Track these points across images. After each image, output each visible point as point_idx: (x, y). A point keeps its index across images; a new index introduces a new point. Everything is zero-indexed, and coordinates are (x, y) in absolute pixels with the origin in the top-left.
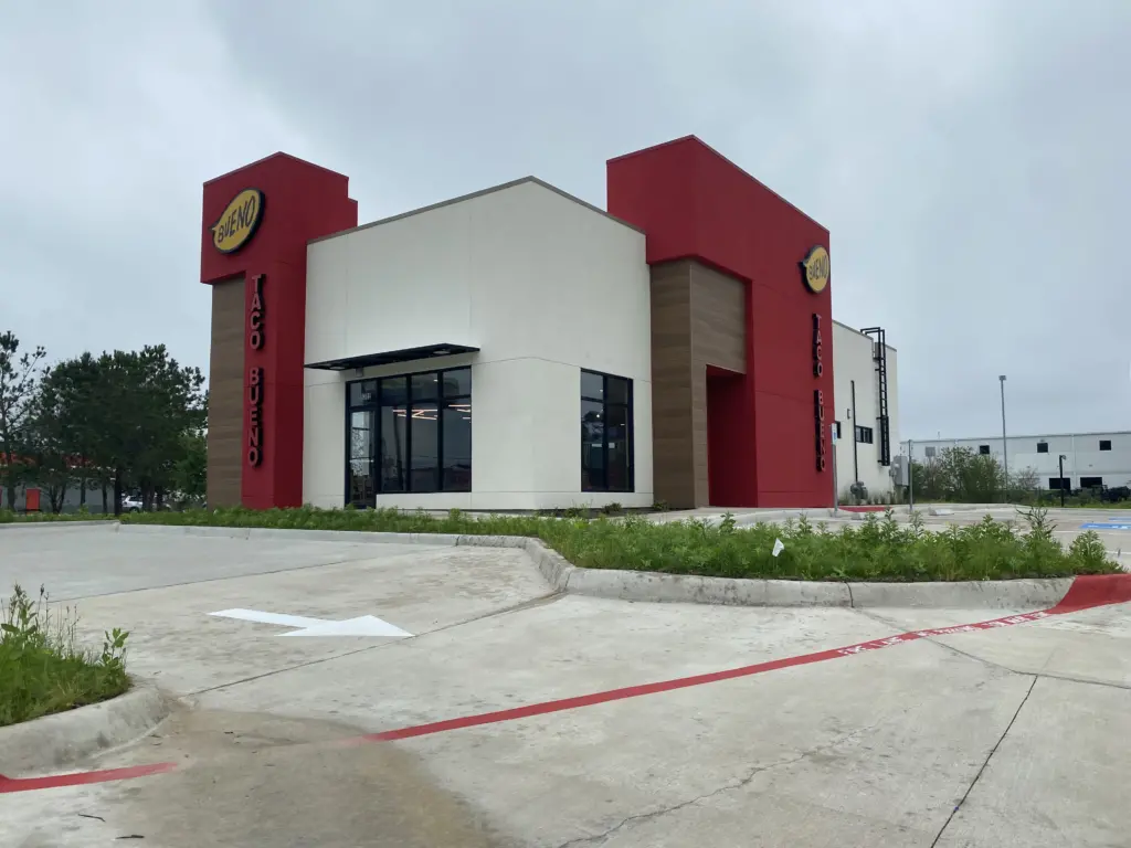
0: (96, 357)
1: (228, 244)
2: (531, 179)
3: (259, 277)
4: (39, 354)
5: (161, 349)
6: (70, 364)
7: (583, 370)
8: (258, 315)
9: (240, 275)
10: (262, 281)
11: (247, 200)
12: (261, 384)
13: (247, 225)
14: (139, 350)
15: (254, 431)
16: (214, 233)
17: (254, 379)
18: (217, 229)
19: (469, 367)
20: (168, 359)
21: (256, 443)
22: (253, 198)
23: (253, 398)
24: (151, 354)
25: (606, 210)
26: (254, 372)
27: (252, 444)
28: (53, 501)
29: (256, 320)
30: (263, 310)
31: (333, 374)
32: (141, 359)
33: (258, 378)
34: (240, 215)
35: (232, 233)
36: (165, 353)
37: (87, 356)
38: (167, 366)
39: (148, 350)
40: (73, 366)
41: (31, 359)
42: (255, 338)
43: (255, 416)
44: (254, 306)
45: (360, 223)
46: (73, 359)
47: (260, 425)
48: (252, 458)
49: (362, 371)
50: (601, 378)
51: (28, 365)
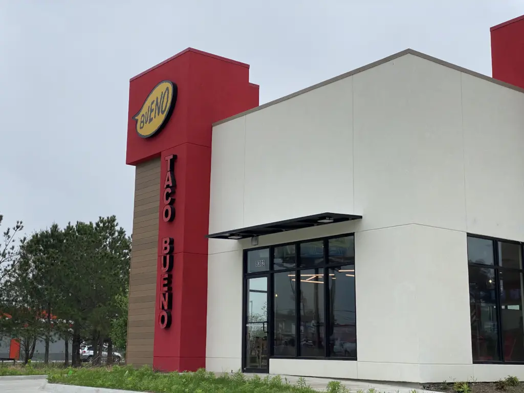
0: (62, 228)
1: (147, 130)
2: (409, 52)
3: (171, 157)
4: (18, 227)
5: (113, 219)
6: (42, 234)
7: (469, 235)
8: (169, 190)
9: (157, 156)
10: (173, 161)
11: (162, 91)
12: (171, 251)
13: (162, 113)
14: (95, 221)
15: (164, 295)
16: (137, 121)
17: (166, 248)
18: (139, 118)
19: (353, 234)
20: (117, 228)
21: (166, 308)
22: (167, 89)
23: (165, 266)
24: (104, 225)
25: (491, 76)
26: (166, 242)
27: (163, 308)
28: (27, 350)
29: (168, 195)
30: (174, 187)
31: (232, 243)
32: (96, 229)
33: (168, 248)
34: (157, 104)
35: (151, 120)
36: (115, 223)
37: (55, 227)
38: (117, 234)
39: (102, 221)
40: (44, 236)
41: (11, 233)
42: (167, 212)
43: (166, 282)
44: (167, 183)
45: (260, 104)
46: (44, 230)
47: (170, 290)
48: (163, 321)
49: (257, 240)
50: (491, 242)
51: (9, 237)
